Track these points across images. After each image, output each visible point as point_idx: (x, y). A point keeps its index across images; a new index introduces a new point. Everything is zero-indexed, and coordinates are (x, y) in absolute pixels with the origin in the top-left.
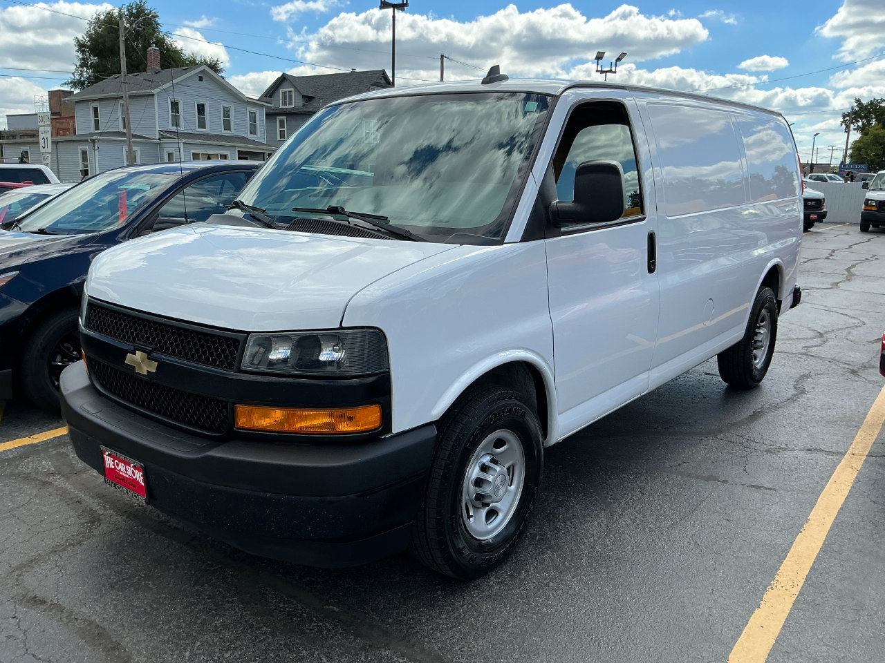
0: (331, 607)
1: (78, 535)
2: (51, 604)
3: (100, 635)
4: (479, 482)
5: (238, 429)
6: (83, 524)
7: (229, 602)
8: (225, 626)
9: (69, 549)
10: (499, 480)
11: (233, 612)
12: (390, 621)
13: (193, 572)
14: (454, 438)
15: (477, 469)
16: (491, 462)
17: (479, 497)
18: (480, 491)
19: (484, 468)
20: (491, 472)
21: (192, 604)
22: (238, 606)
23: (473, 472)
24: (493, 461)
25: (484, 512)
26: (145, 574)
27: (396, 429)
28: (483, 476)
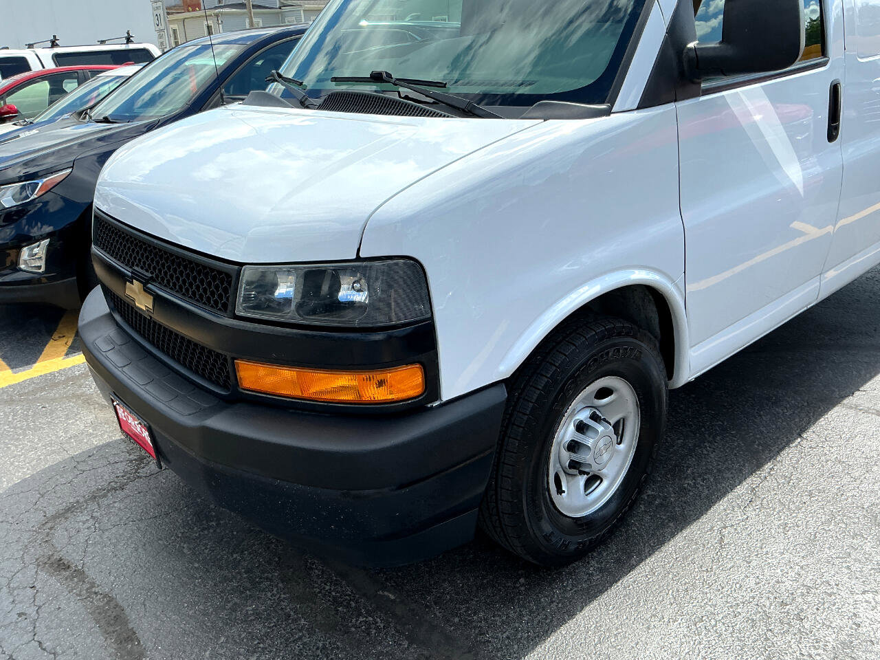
0: (386, 593)
1: (123, 476)
2: (75, 571)
3: (116, 618)
4: (574, 447)
5: (243, 389)
6: (131, 461)
7: (267, 578)
8: (258, 615)
9: (109, 494)
10: (601, 443)
11: (269, 594)
12: (457, 620)
13: (235, 533)
14: (535, 398)
15: (572, 428)
16: (590, 418)
17: (574, 465)
18: (575, 457)
19: (581, 428)
20: (590, 433)
21: (225, 579)
22: (277, 586)
23: (566, 432)
24: (594, 417)
25: (582, 480)
26: (182, 533)
27: (447, 394)
28: (580, 438)
